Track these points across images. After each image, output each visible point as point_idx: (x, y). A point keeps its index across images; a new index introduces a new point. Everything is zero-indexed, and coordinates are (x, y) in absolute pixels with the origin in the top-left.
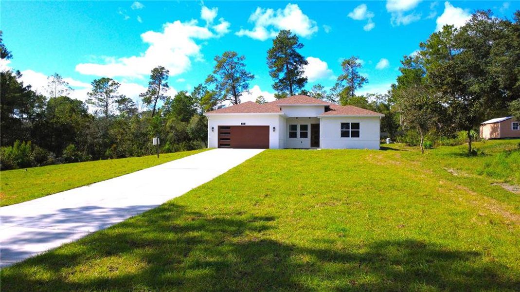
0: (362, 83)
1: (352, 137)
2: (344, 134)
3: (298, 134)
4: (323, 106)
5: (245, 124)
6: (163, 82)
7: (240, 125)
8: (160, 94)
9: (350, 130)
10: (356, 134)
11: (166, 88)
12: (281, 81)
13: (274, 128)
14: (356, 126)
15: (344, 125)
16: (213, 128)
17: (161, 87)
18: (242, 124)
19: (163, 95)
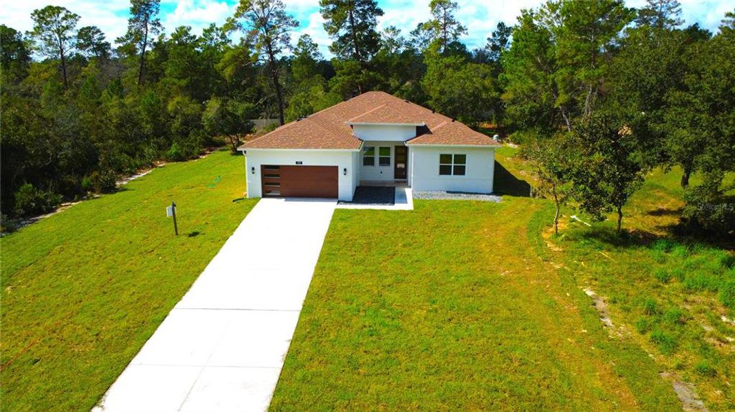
0: (460, 34)
1: (454, 174)
2: (444, 170)
3: (377, 161)
4: (414, 126)
5: (301, 163)
6: (152, 18)
7: (295, 164)
8: (148, 39)
9: (453, 165)
10: (460, 171)
11: (157, 27)
12: (342, 39)
13: (345, 170)
14: (461, 159)
15: (445, 158)
16: (253, 169)
17: (149, 27)
18: (297, 163)
19: (153, 39)
